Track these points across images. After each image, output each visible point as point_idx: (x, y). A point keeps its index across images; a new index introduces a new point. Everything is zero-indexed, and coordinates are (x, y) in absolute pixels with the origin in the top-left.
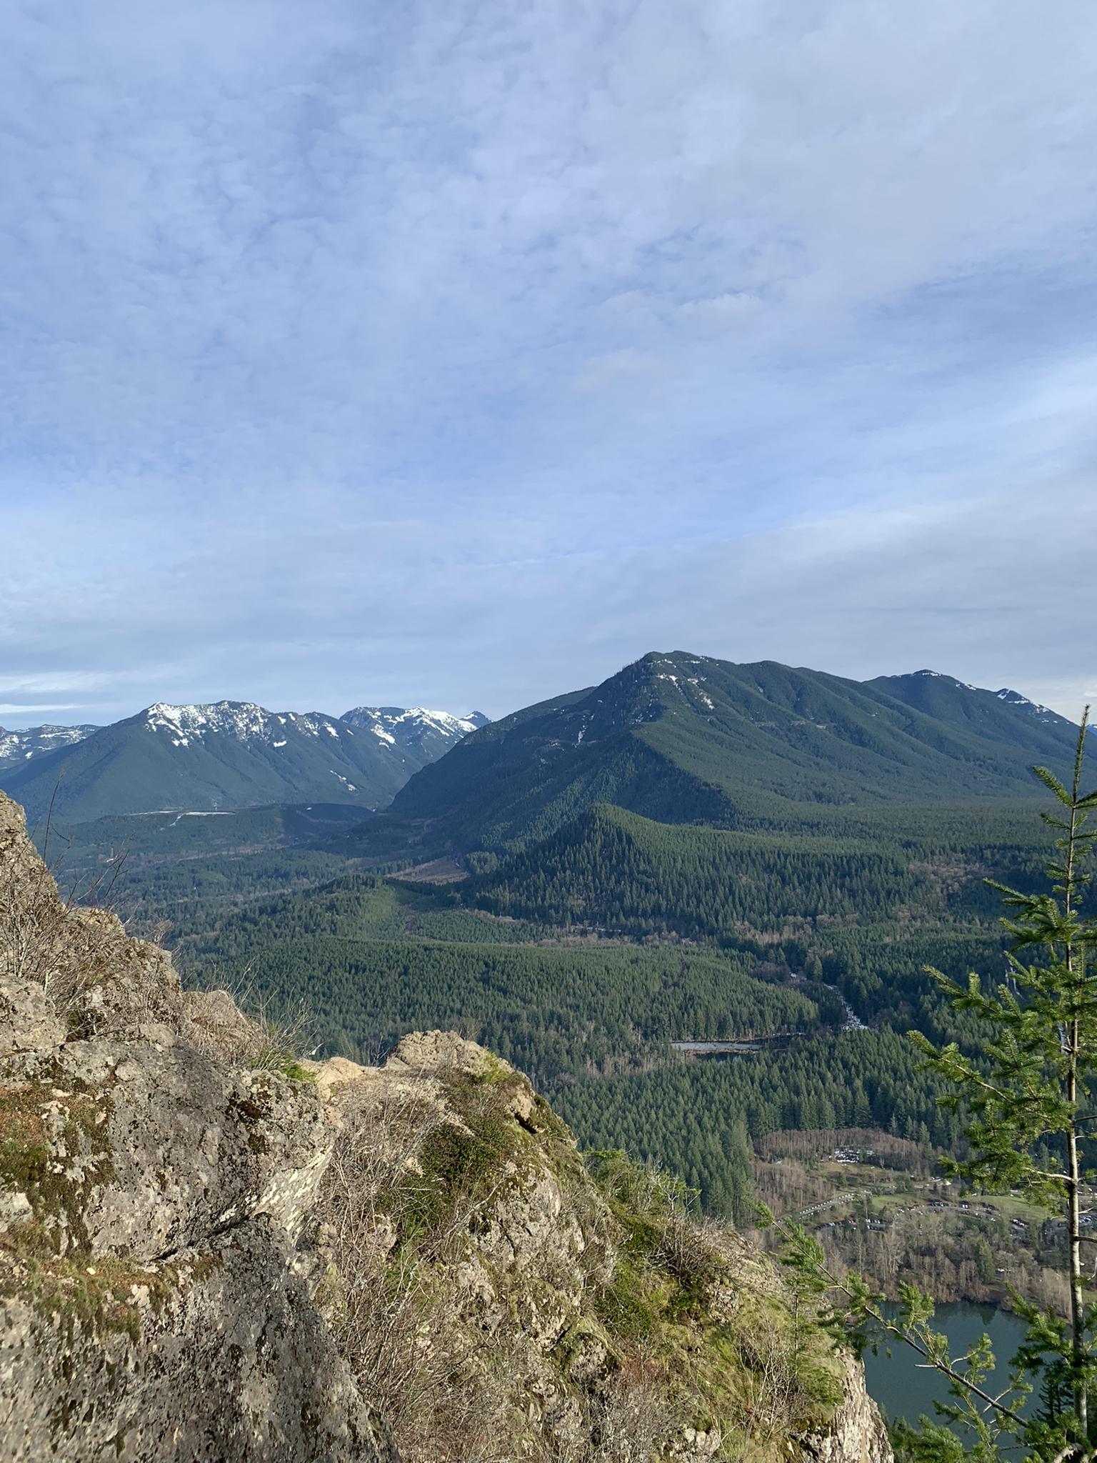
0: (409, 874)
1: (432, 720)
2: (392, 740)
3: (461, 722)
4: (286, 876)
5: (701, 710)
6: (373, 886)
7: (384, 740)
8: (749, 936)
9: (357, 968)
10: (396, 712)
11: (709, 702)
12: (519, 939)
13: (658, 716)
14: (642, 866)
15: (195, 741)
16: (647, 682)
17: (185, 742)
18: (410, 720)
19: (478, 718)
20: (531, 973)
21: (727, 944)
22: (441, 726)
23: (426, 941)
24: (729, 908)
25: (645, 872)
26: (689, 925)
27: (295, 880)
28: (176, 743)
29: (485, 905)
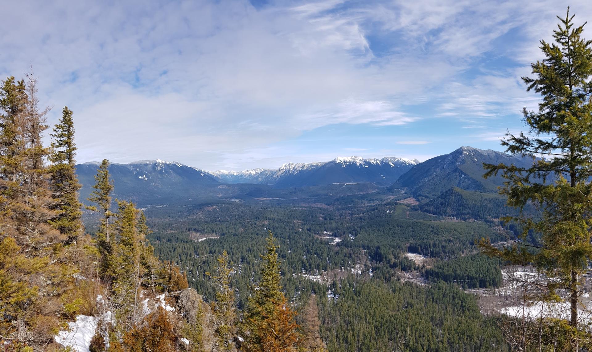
0: (403, 201)
1: (404, 161)
2: (394, 166)
3: (411, 161)
4: (373, 200)
5: (474, 161)
6: (397, 205)
7: (392, 166)
8: (491, 220)
9: (400, 227)
10: (394, 158)
11: (476, 159)
12: (435, 220)
13: (464, 163)
14: (465, 203)
15: (347, 166)
16: (461, 154)
17: (345, 166)
18: (398, 160)
19: (415, 161)
20: (443, 229)
21: (486, 221)
22: (406, 162)
23: (416, 220)
24: (486, 213)
25: (465, 204)
26: (476, 216)
27: (375, 201)
28: (343, 166)
29: (426, 211)
